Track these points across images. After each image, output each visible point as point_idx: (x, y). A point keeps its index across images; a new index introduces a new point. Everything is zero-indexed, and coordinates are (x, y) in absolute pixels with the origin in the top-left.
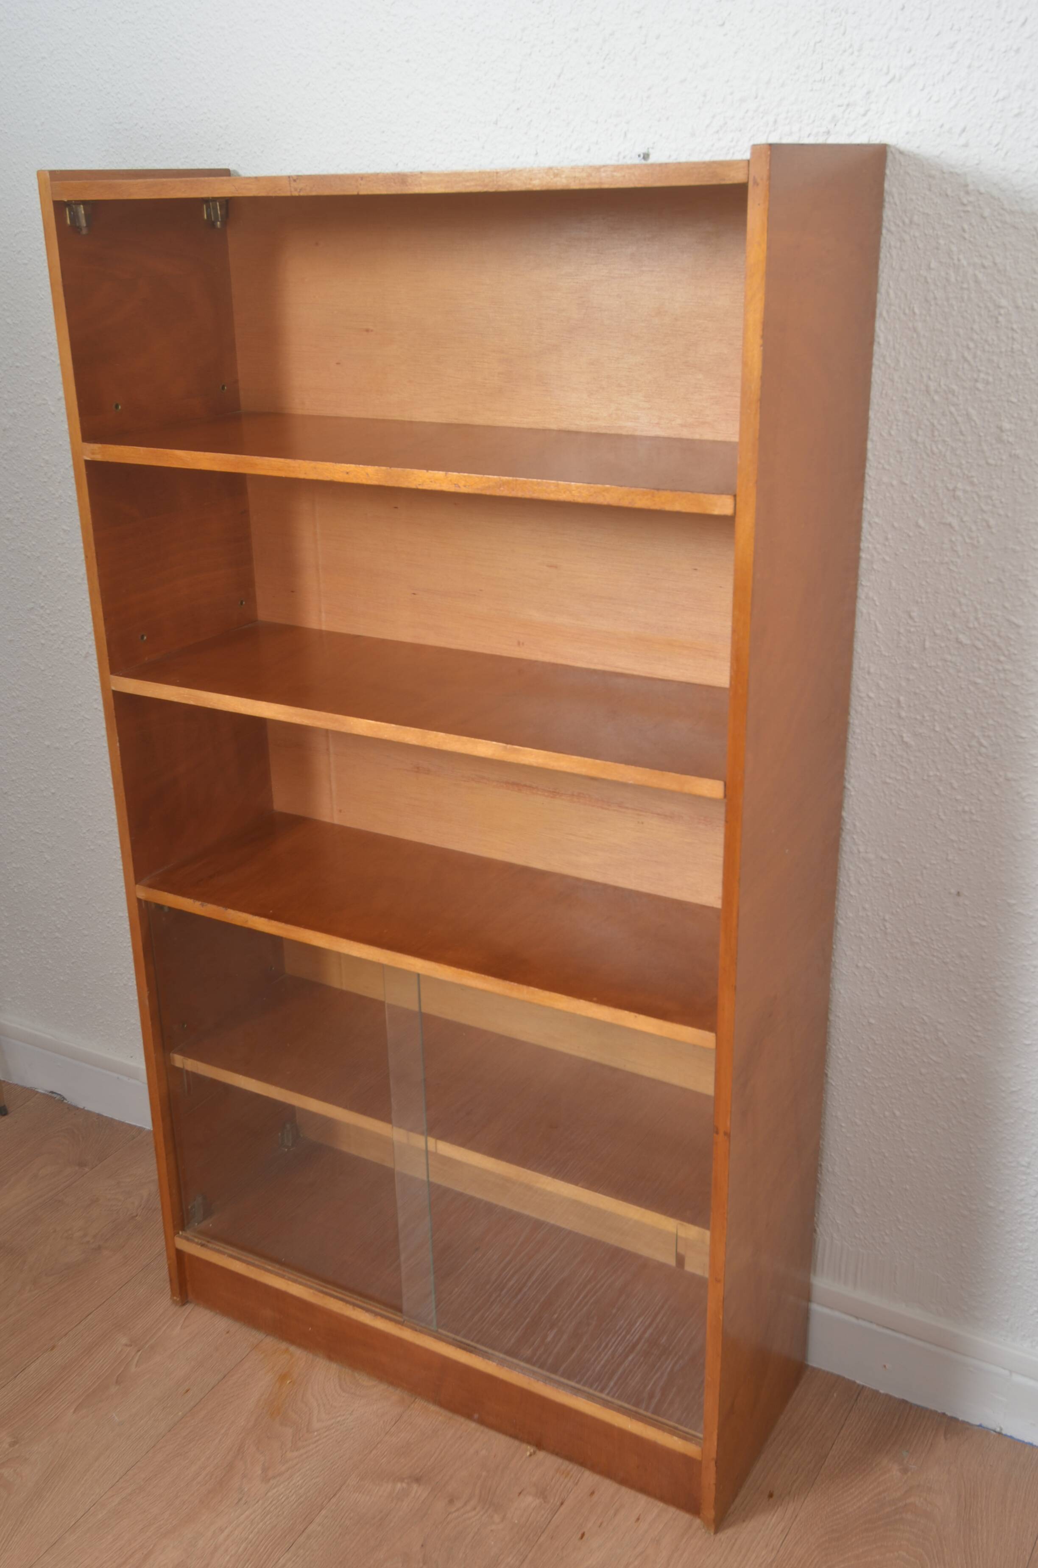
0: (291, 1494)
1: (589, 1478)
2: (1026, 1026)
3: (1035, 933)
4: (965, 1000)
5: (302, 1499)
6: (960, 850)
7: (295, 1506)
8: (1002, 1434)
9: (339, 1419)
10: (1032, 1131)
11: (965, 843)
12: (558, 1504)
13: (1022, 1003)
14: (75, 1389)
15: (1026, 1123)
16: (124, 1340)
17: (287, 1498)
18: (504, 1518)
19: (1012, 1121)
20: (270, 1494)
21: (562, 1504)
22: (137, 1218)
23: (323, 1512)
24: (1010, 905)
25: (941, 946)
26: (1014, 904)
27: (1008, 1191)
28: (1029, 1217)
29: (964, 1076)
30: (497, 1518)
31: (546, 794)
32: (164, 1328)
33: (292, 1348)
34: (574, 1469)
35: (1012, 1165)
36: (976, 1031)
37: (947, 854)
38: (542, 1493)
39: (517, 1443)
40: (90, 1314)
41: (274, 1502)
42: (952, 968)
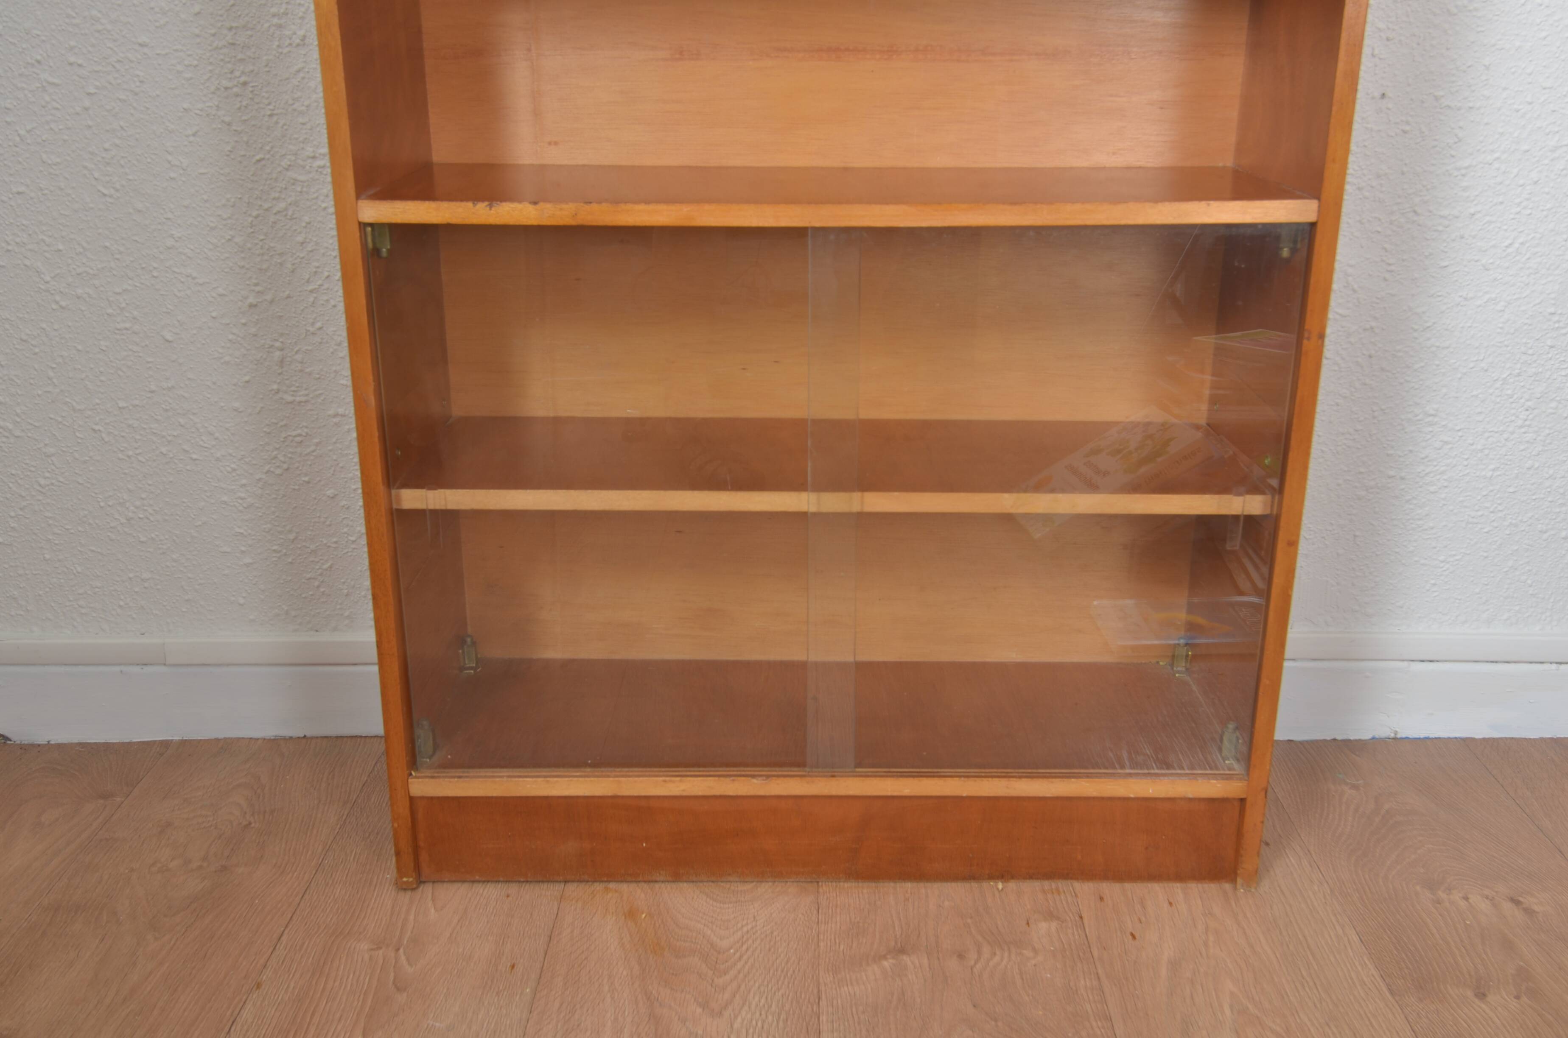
0: (764, 1016)
1: (1085, 889)
2: (1445, 244)
3: (1461, 128)
4: (1379, 229)
5: (783, 1016)
6: (1388, 39)
7: (781, 1024)
8: (1397, 738)
9: (745, 929)
10: (1443, 371)
11: (1394, 30)
12: (1077, 918)
13: (1442, 217)
14: (341, 1016)
15: (1437, 362)
16: (364, 946)
17: (763, 1022)
18: (1035, 951)
19: (1422, 364)
20: (736, 1026)
21: (1081, 917)
22: (253, 825)
23: (823, 1018)
24: (1437, 99)
25: (1357, 168)
26: (1443, 96)
27: (1411, 451)
28: (1432, 475)
29: (1373, 324)
30: (1027, 953)
31: (878, 56)
32: (412, 917)
33: (612, 885)
34: (1061, 884)
35: (1418, 418)
36: (1390, 264)
37: (1373, 49)
38: (1050, 915)
39: (974, 885)
40: (282, 935)
41: (751, 1031)
42: (1367, 194)
